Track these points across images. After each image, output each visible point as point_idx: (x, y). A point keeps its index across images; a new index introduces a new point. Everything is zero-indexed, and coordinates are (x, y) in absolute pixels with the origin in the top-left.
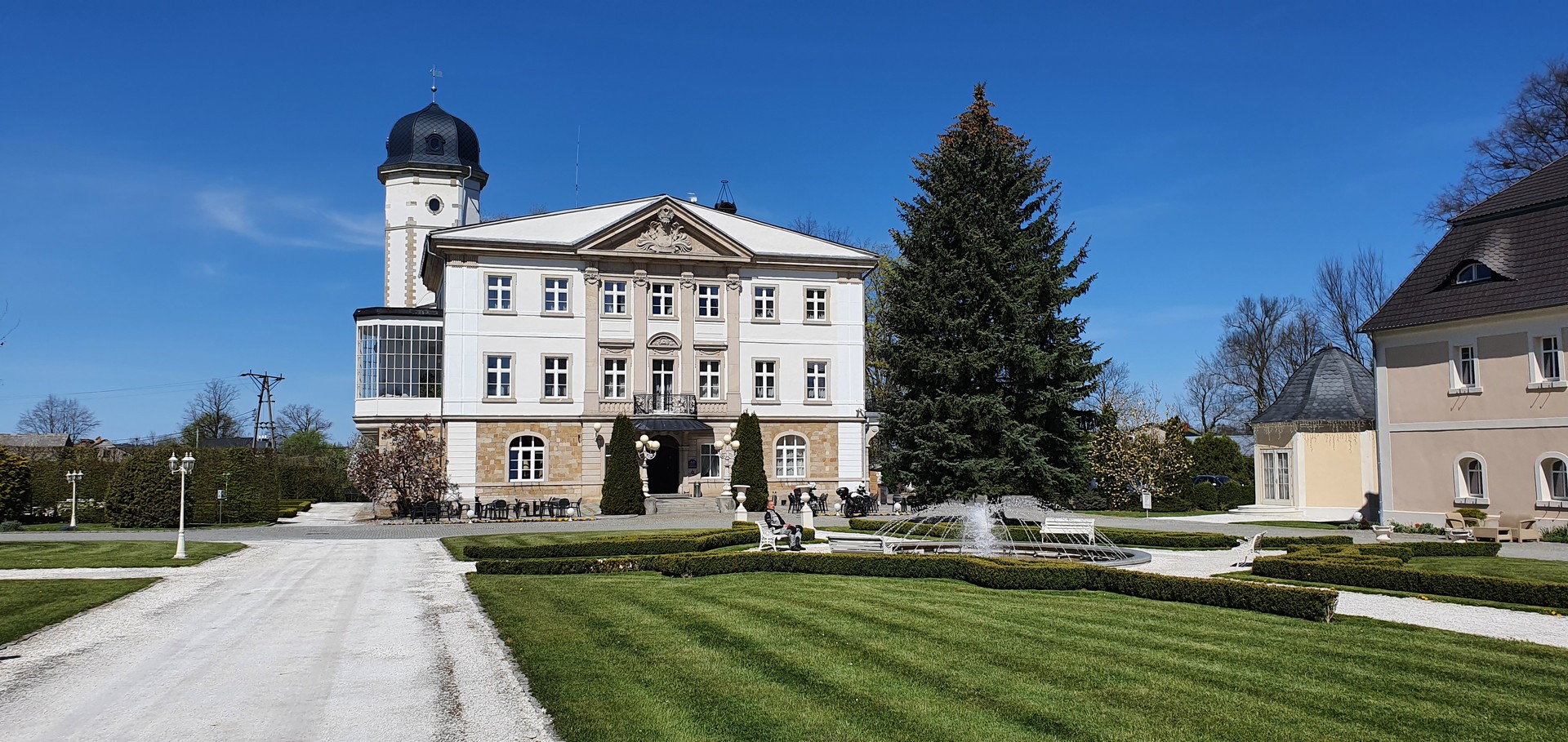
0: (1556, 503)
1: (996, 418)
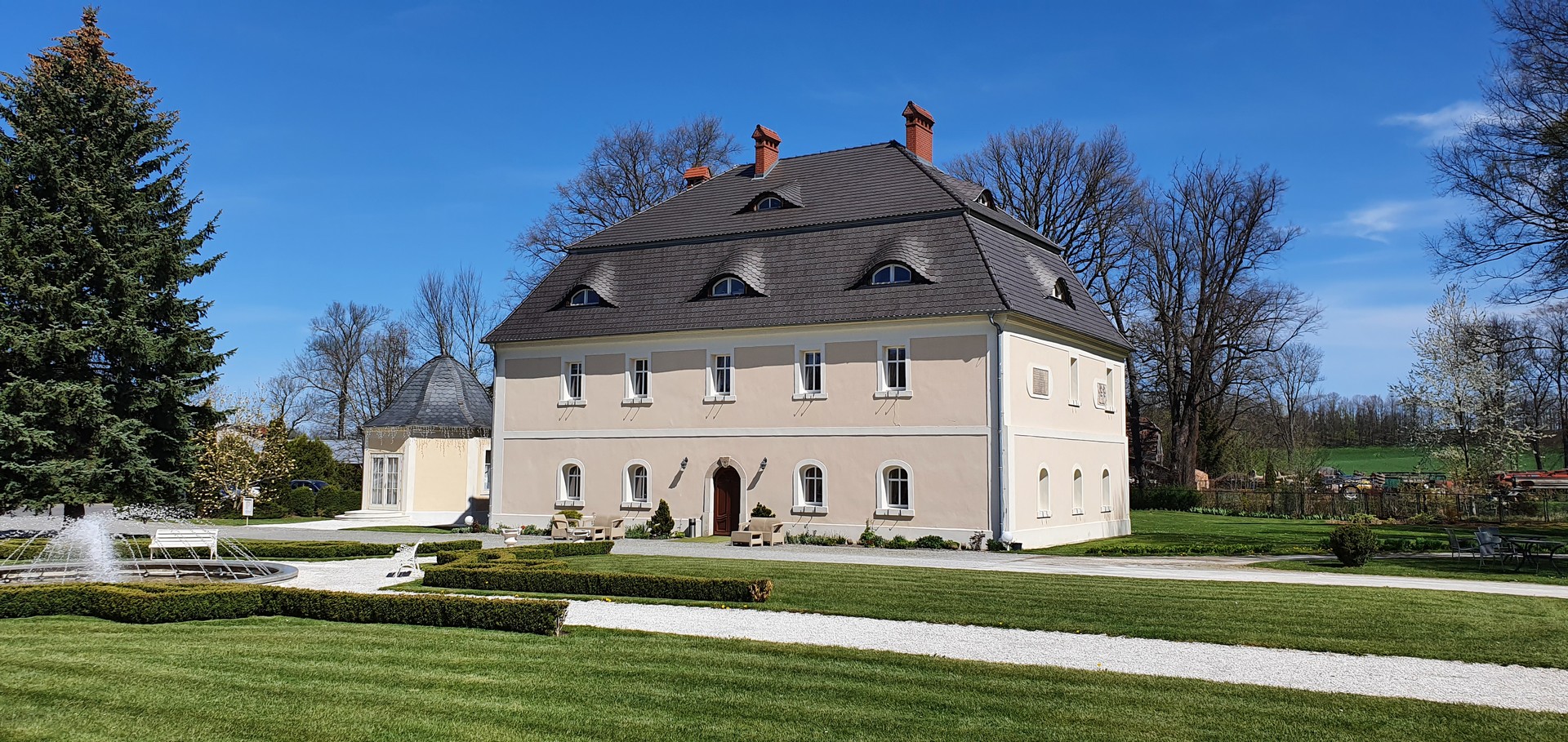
0: (636, 505)
1: (91, 411)
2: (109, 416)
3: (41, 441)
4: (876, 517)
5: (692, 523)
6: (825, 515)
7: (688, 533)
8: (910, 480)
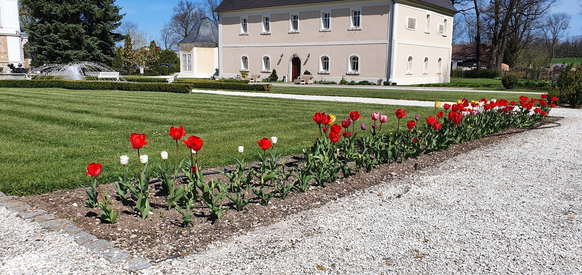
0: (266, 71)
2: (86, 36)
3: (65, 43)
4: (347, 74)
5: (284, 77)
6: (329, 74)
7: (283, 81)
8: (359, 61)
